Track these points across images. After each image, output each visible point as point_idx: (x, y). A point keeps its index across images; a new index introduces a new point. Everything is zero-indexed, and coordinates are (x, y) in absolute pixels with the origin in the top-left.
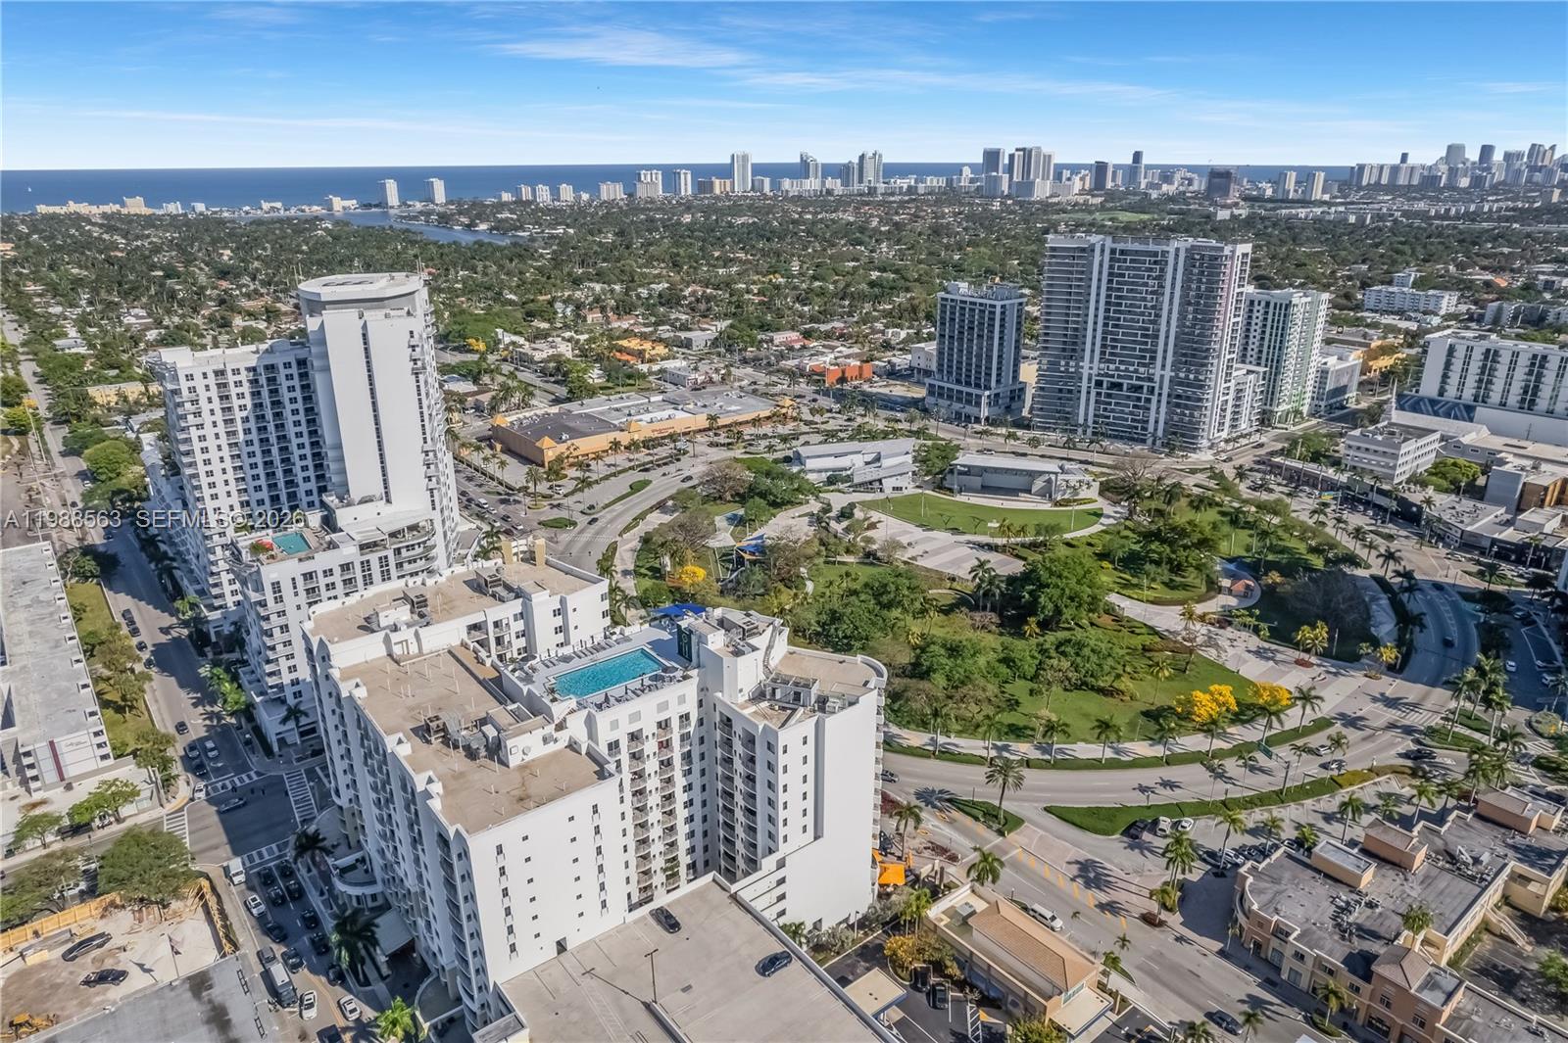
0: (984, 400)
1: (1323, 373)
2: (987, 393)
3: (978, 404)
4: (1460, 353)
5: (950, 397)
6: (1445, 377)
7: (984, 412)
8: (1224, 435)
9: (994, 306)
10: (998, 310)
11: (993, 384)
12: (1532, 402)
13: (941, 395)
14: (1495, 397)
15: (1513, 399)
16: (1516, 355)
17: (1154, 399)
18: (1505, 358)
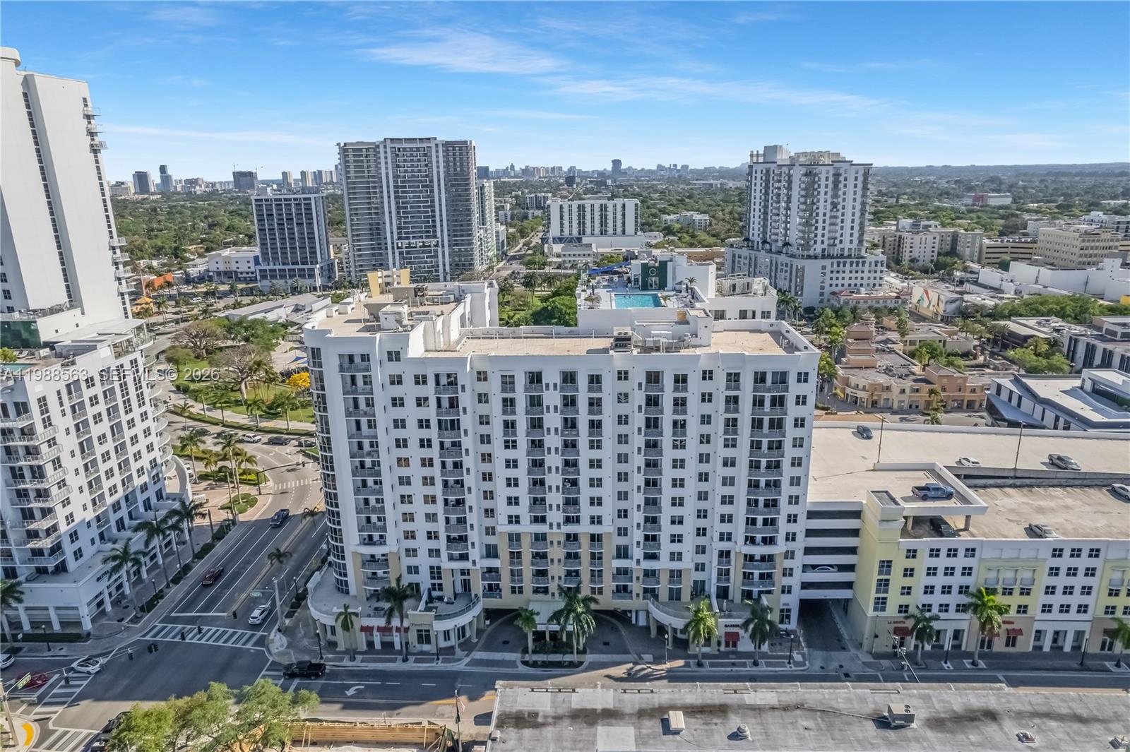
0: (317, 272)
1: (497, 232)
2: (318, 266)
3: (312, 276)
4: (566, 209)
5: (283, 276)
6: (562, 224)
7: (319, 282)
8: (485, 267)
9: (309, 199)
10: (313, 202)
11: (319, 259)
12: (606, 231)
13: (274, 277)
14: (588, 231)
15: (597, 231)
16: (592, 206)
17: (440, 250)
18: (588, 209)
